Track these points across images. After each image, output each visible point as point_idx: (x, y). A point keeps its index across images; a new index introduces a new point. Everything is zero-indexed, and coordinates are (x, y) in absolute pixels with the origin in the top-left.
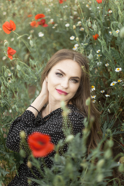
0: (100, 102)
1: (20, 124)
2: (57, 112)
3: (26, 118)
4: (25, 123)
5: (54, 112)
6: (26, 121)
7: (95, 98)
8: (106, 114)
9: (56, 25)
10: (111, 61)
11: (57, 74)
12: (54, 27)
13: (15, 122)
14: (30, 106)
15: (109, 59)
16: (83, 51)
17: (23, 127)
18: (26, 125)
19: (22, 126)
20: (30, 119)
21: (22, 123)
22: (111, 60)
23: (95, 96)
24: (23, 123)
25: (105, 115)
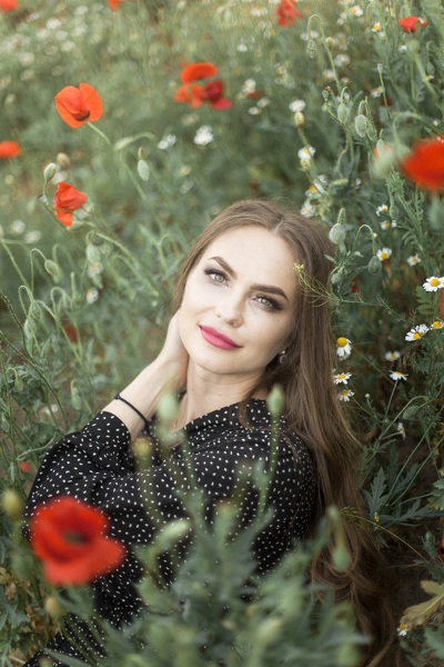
0: (367, 395)
1: (72, 459)
2: (208, 424)
3: (94, 438)
4: (90, 458)
5: (197, 421)
6: (94, 449)
7: (346, 382)
8: (388, 443)
9: (264, 103)
10: (421, 247)
11: (209, 272)
12: (254, 111)
13: (59, 451)
14: (117, 397)
15: (416, 241)
16: (329, 204)
17: (80, 469)
18: (94, 463)
19: (78, 466)
20: (111, 444)
21: (79, 456)
22: (424, 246)
23: (348, 376)
24: (81, 456)
25: (384, 446)
